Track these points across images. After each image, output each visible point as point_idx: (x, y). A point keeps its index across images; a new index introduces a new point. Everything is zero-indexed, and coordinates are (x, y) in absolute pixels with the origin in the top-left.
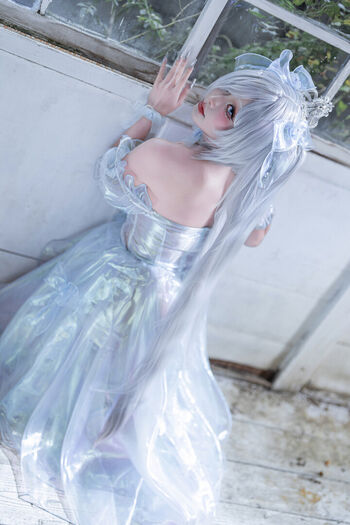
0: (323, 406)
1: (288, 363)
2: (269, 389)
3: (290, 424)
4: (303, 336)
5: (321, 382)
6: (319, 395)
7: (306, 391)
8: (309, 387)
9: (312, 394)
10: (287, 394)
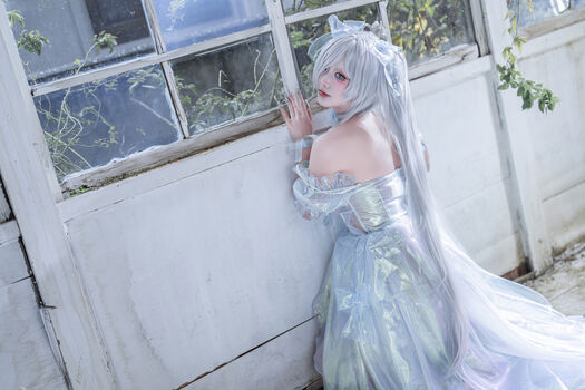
0: (578, 256)
1: (528, 247)
2: (535, 278)
3: (574, 280)
4: (518, 217)
5: (560, 242)
6: (568, 253)
7: (557, 258)
8: (557, 253)
9: (563, 256)
10: (549, 269)
